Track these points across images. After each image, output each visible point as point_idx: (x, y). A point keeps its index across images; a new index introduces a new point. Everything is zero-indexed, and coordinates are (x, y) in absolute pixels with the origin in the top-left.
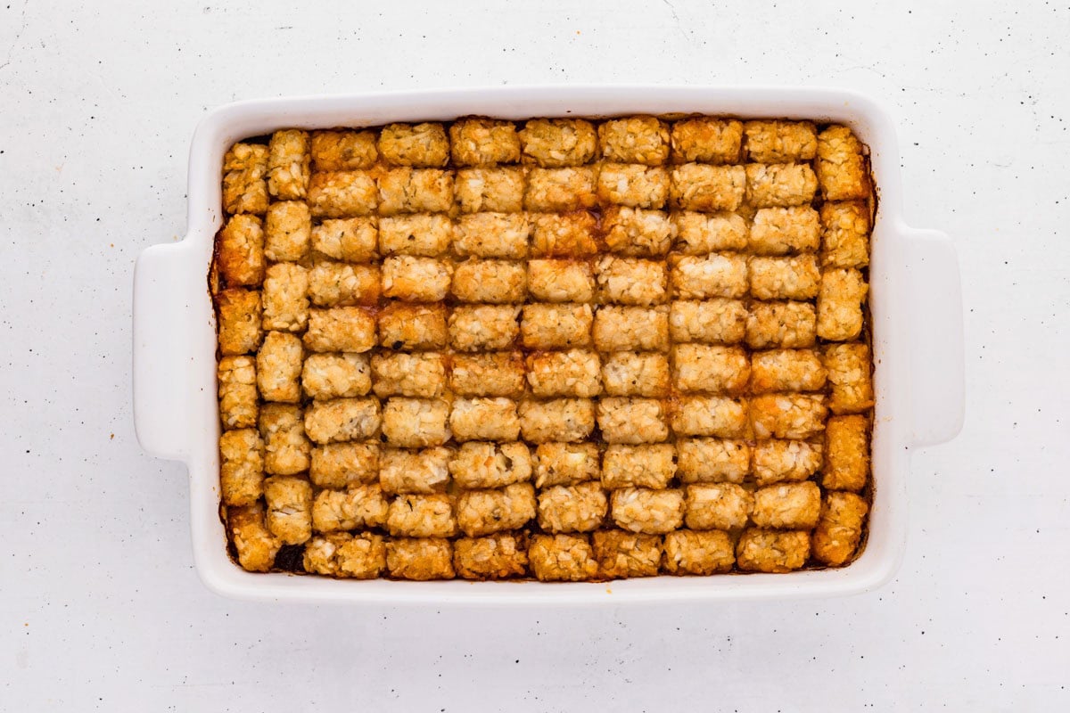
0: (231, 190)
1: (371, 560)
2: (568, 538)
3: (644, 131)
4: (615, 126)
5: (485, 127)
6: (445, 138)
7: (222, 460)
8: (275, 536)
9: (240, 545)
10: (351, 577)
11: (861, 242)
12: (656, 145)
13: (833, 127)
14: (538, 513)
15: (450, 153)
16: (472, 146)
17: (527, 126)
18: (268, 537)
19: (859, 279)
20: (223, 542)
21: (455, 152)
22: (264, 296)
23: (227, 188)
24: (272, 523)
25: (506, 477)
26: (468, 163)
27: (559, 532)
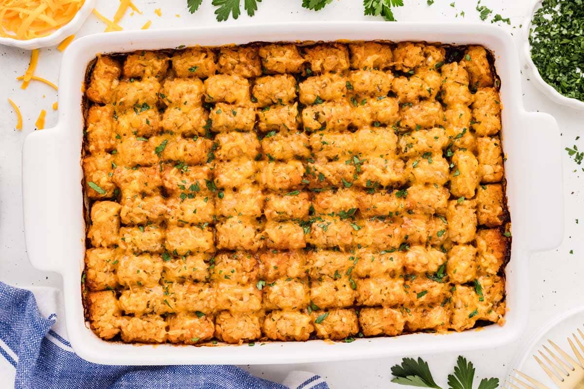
0: (498, 290)
1: (404, 54)
2: (277, 71)
3: (232, 332)
4: (250, 335)
5: (337, 333)
6: (362, 325)
7: (499, 115)
8: (464, 68)
9: (485, 62)
10: (415, 44)
11: (92, 263)
12: (225, 323)
13: (111, 337)
14: (297, 86)
15: (358, 316)
16: (344, 320)
17: (309, 335)
18: (469, 67)
19: (93, 239)
20: (497, 64)
21: (355, 317)
22: (476, 221)
23: (501, 292)
24: (466, 77)
25: (318, 108)
26: (346, 310)
27: (282, 74)
